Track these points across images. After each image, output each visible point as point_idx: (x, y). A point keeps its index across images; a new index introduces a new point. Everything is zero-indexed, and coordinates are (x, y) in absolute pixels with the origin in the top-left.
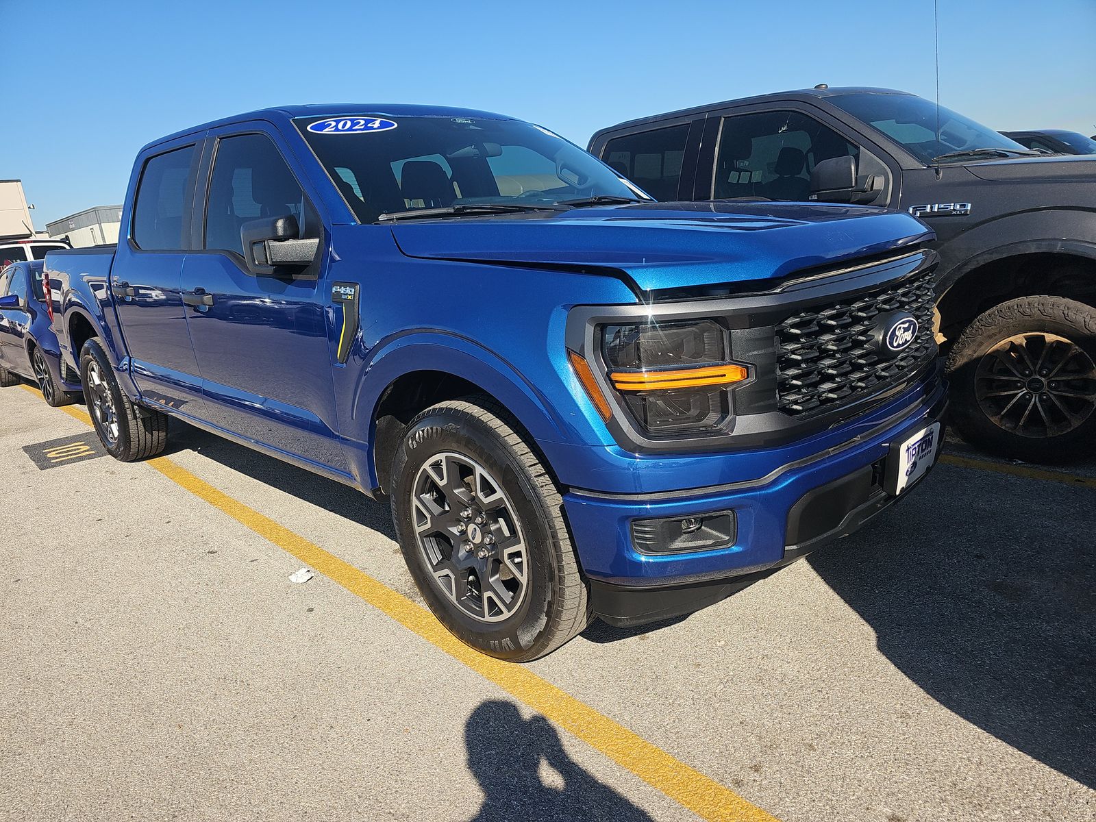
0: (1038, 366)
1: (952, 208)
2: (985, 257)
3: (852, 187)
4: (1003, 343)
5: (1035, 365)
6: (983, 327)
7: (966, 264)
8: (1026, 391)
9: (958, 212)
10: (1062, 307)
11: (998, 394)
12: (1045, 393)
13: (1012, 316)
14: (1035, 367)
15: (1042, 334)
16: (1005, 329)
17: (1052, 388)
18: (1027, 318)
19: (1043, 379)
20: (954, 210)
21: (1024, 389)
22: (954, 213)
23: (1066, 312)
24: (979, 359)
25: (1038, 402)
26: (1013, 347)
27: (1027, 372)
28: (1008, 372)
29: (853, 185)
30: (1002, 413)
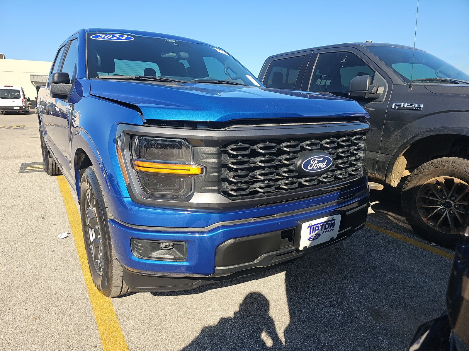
0: (450, 195)
1: (414, 106)
2: (426, 133)
3: (366, 91)
4: (433, 180)
5: (448, 194)
6: (423, 170)
7: (416, 136)
8: (442, 207)
9: (416, 109)
10: (464, 165)
11: (427, 206)
12: (452, 210)
13: (437, 166)
14: (448, 195)
15: (453, 178)
16: (434, 173)
17: (456, 208)
18: (445, 168)
19: (452, 202)
20: (414, 107)
21: (442, 206)
22: (414, 108)
23: (466, 168)
24: (419, 186)
25: (448, 214)
26: (438, 183)
27: (444, 197)
28: (433, 195)
29: (367, 90)
30: (429, 217)
